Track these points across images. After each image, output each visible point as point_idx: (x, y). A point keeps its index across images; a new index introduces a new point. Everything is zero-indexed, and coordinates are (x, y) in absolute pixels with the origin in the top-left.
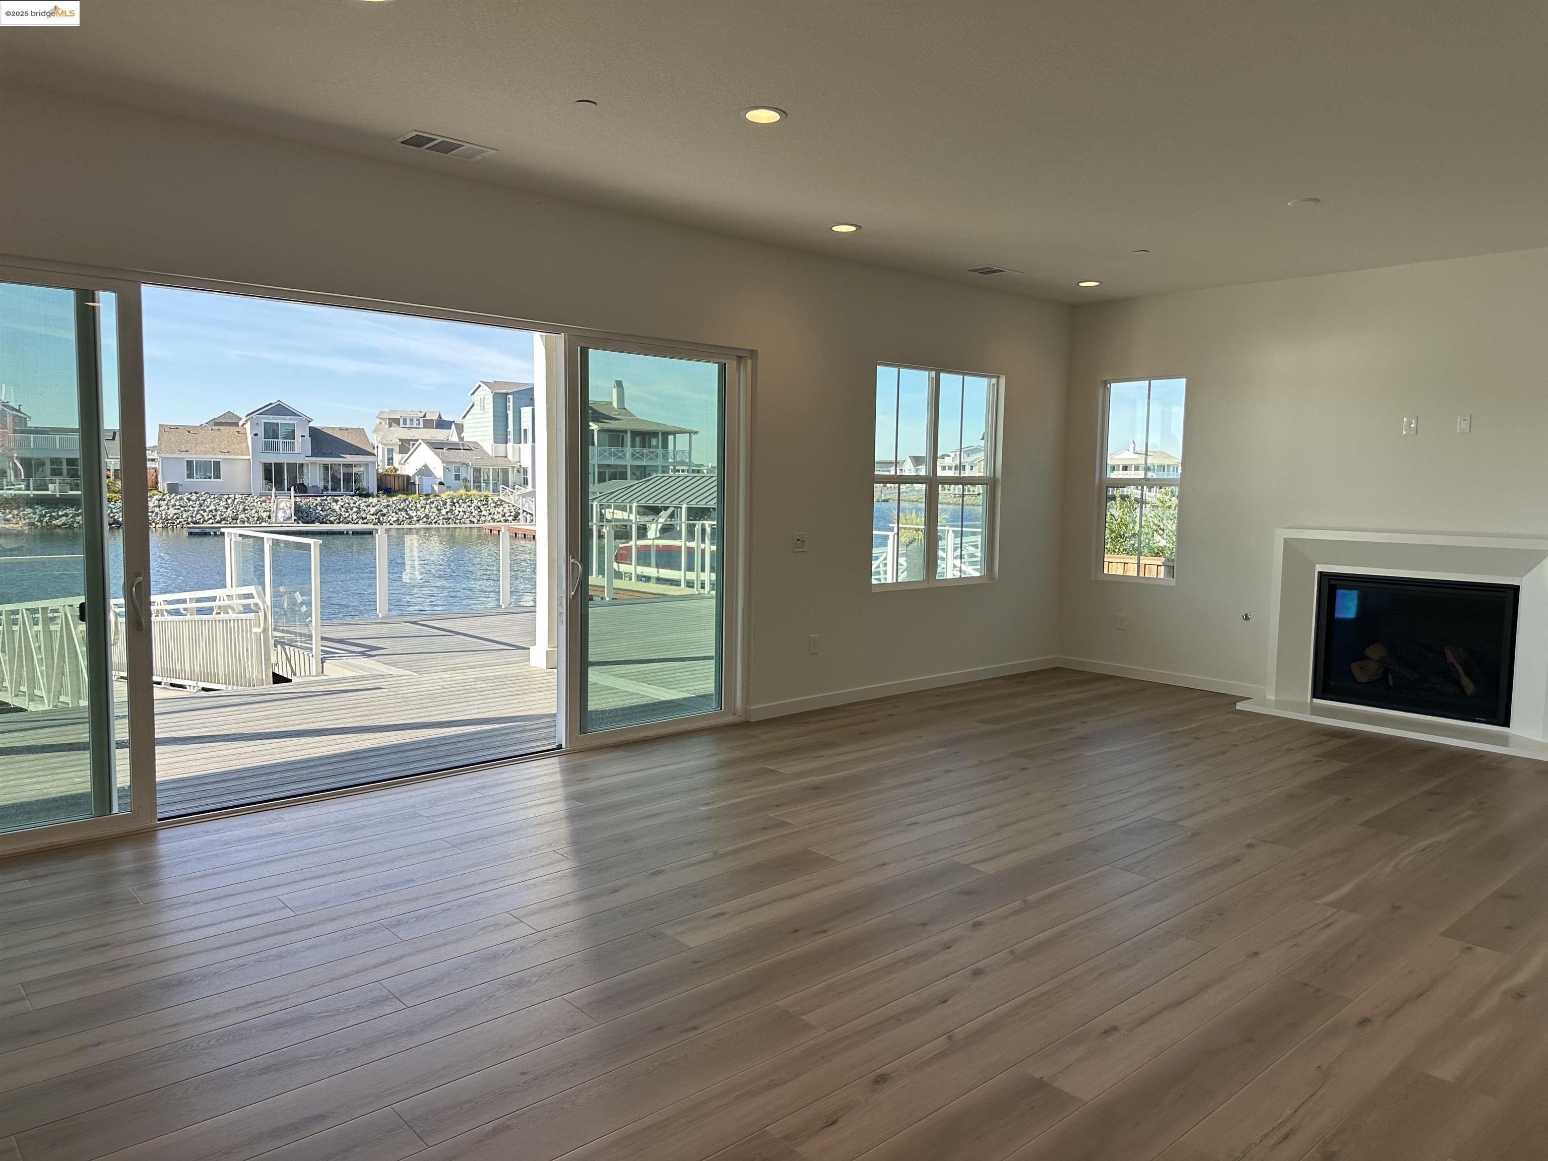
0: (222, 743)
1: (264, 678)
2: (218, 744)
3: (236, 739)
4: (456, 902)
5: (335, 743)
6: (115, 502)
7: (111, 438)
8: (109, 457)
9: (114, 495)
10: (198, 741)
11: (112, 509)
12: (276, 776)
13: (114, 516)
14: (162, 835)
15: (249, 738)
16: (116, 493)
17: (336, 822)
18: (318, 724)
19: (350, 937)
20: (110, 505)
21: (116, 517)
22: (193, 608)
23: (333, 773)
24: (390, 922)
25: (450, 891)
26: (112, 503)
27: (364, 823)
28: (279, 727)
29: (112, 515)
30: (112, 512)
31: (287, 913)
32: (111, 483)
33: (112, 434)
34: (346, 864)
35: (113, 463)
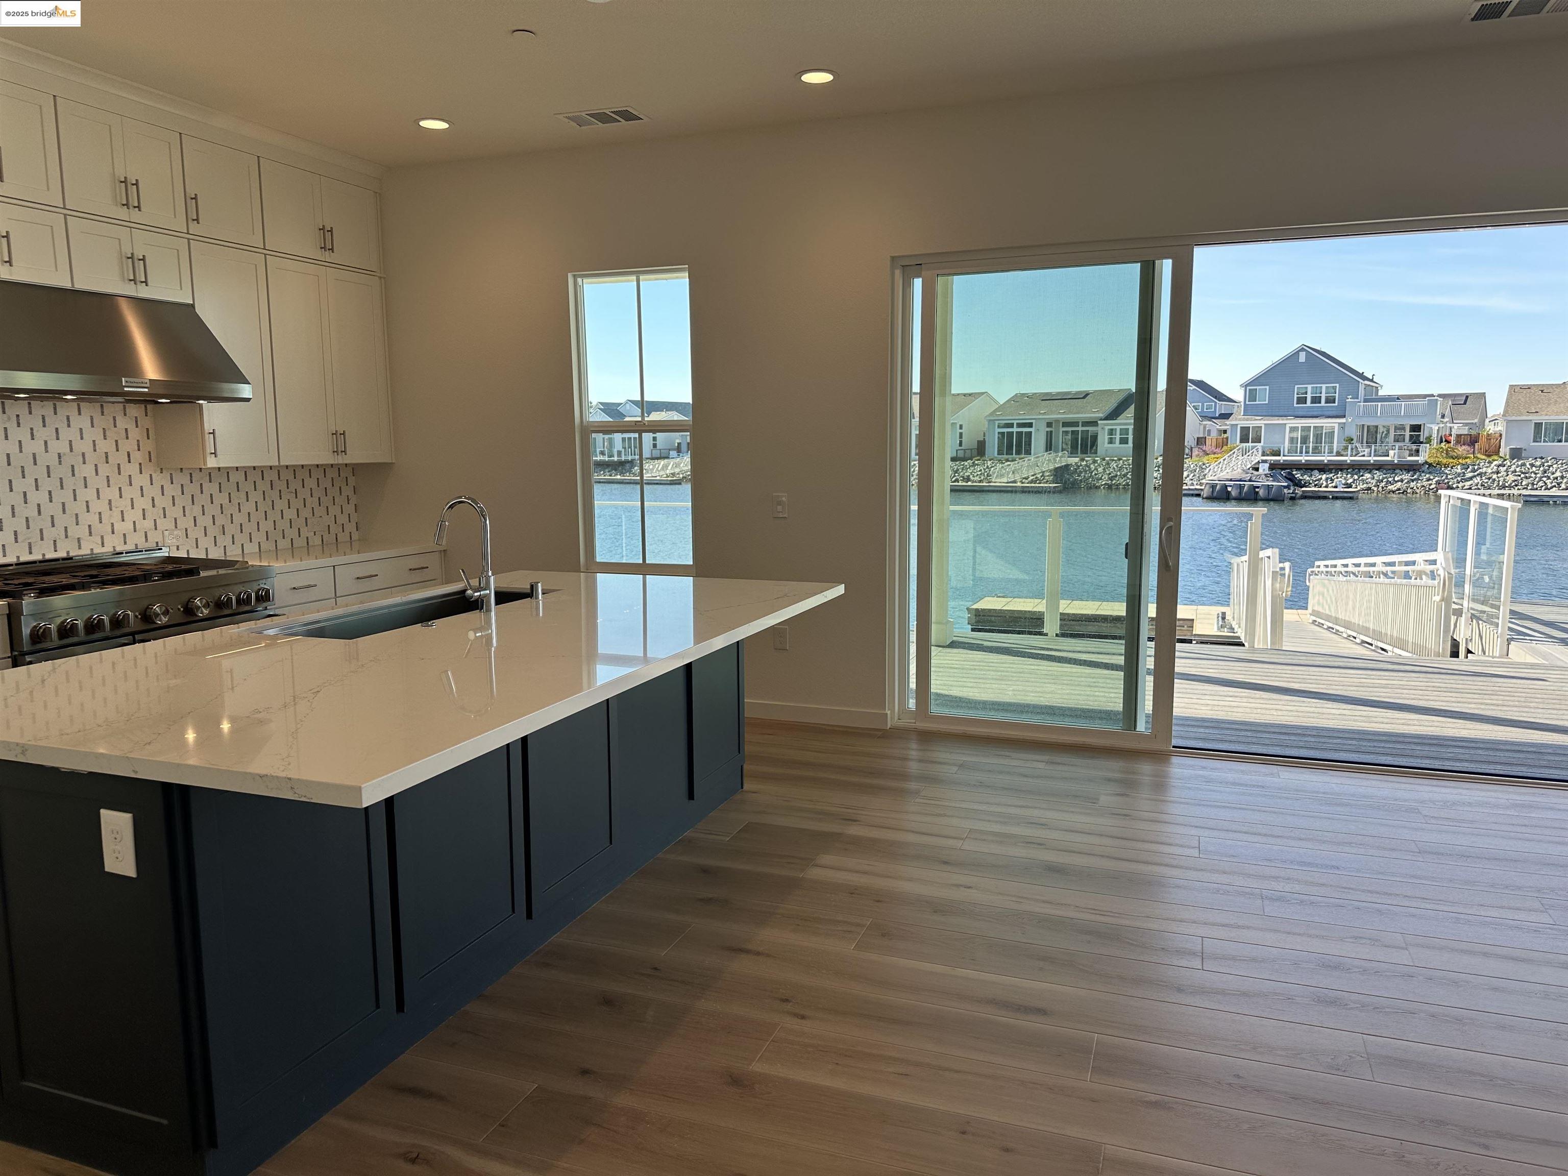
0: (1317, 701)
1: (1441, 651)
2: (1314, 700)
3: (1334, 700)
4: (1357, 903)
5: (1430, 724)
6: (1452, 468)
7: (1463, 403)
8: (1454, 421)
9: (1451, 460)
10: (1304, 695)
11: (1447, 475)
12: (1335, 741)
13: (1448, 483)
14: (1175, 760)
15: (1348, 702)
16: (1454, 459)
17: (1324, 793)
18: (1432, 703)
19: (1222, 892)
20: (1446, 471)
21: (1450, 483)
22: (1401, 571)
23: (1396, 752)
24: (1273, 894)
25: (1363, 891)
26: (1449, 469)
27: (1350, 801)
28: (1389, 697)
29: (1446, 481)
30: (1447, 478)
31: (1195, 853)
32: (1450, 448)
33: (1464, 398)
34: (1292, 831)
35: (1456, 427)
